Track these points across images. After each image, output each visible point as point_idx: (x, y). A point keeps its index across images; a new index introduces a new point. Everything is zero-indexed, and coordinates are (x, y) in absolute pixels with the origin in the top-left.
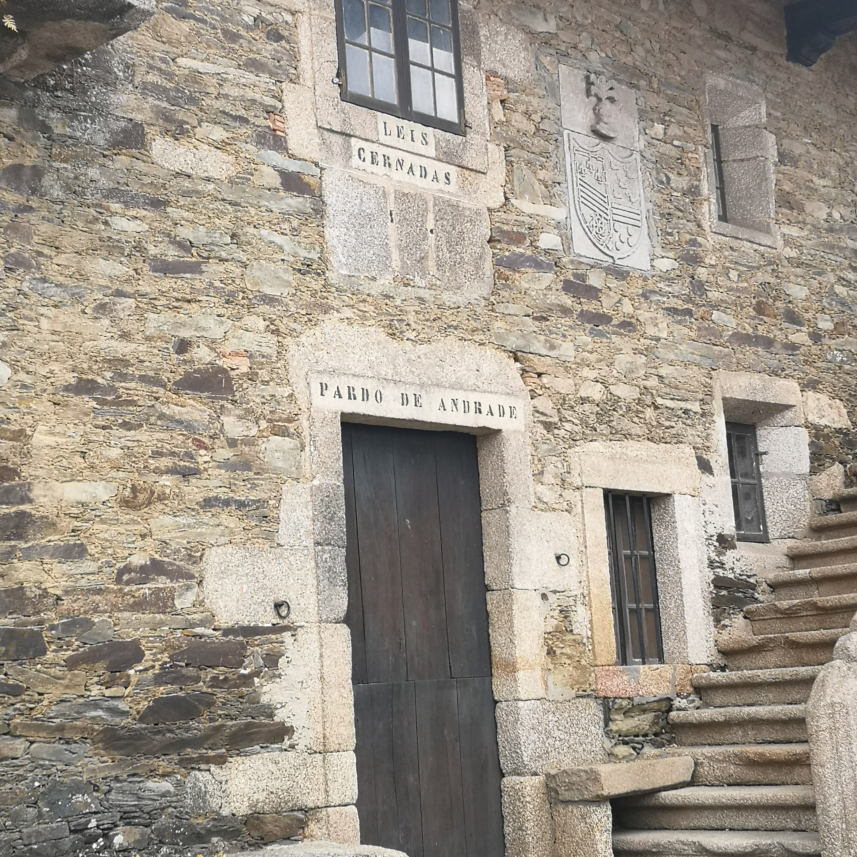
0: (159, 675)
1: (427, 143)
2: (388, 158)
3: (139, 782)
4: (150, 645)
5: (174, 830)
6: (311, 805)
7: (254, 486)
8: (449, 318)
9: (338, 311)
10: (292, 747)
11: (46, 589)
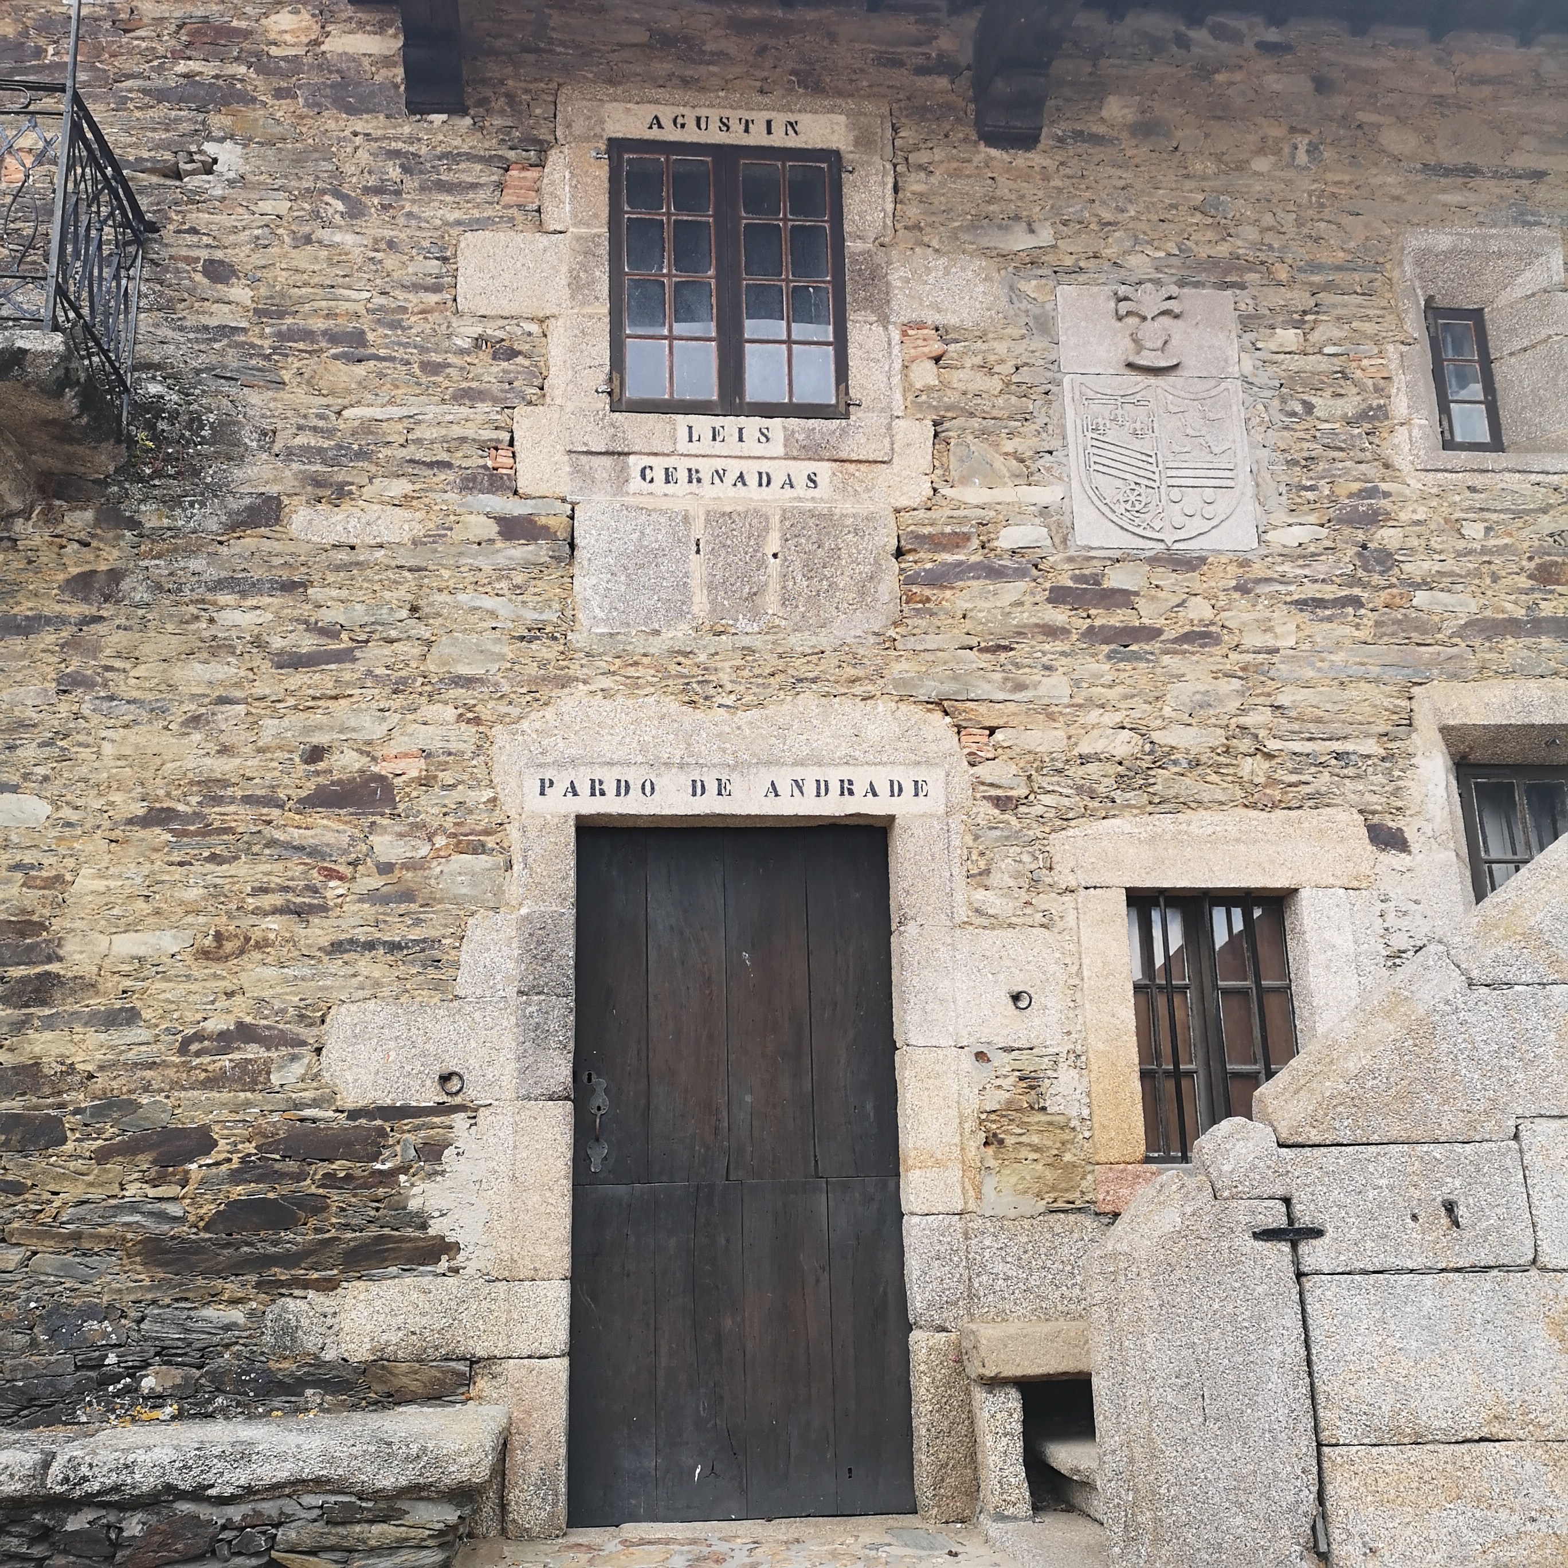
0: (237, 1170)
1: (768, 440)
2: (697, 471)
3: (190, 1309)
4: (226, 1132)
5: (240, 1375)
6: (480, 1353)
7: (418, 922)
8: (801, 668)
9: (585, 682)
10: (456, 1271)
11: (72, 1064)
